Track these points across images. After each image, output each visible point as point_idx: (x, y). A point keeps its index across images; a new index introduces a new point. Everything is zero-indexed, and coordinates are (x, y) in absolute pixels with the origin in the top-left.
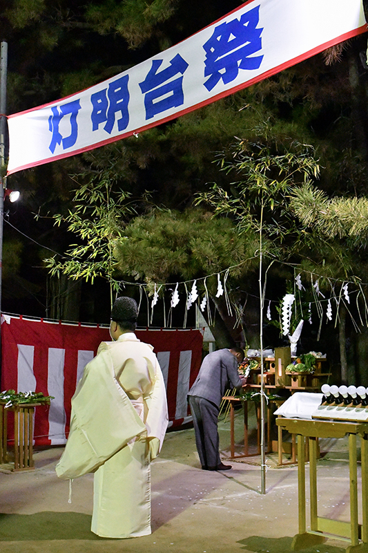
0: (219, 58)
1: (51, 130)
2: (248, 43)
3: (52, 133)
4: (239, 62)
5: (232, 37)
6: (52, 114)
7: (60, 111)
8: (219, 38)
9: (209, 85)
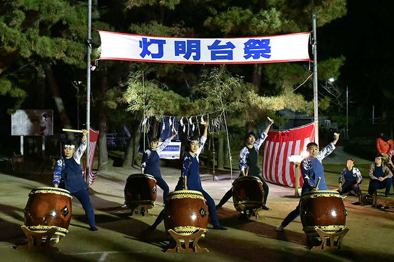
0: (251, 50)
1: (141, 46)
2: (264, 49)
3: (142, 49)
4: (261, 54)
5: (257, 45)
6: (142, 40)
7: (148, 40)
8: (252, 43)
9: (246, 57)
